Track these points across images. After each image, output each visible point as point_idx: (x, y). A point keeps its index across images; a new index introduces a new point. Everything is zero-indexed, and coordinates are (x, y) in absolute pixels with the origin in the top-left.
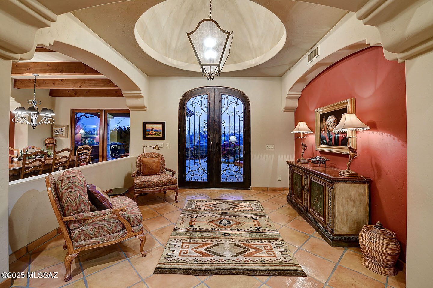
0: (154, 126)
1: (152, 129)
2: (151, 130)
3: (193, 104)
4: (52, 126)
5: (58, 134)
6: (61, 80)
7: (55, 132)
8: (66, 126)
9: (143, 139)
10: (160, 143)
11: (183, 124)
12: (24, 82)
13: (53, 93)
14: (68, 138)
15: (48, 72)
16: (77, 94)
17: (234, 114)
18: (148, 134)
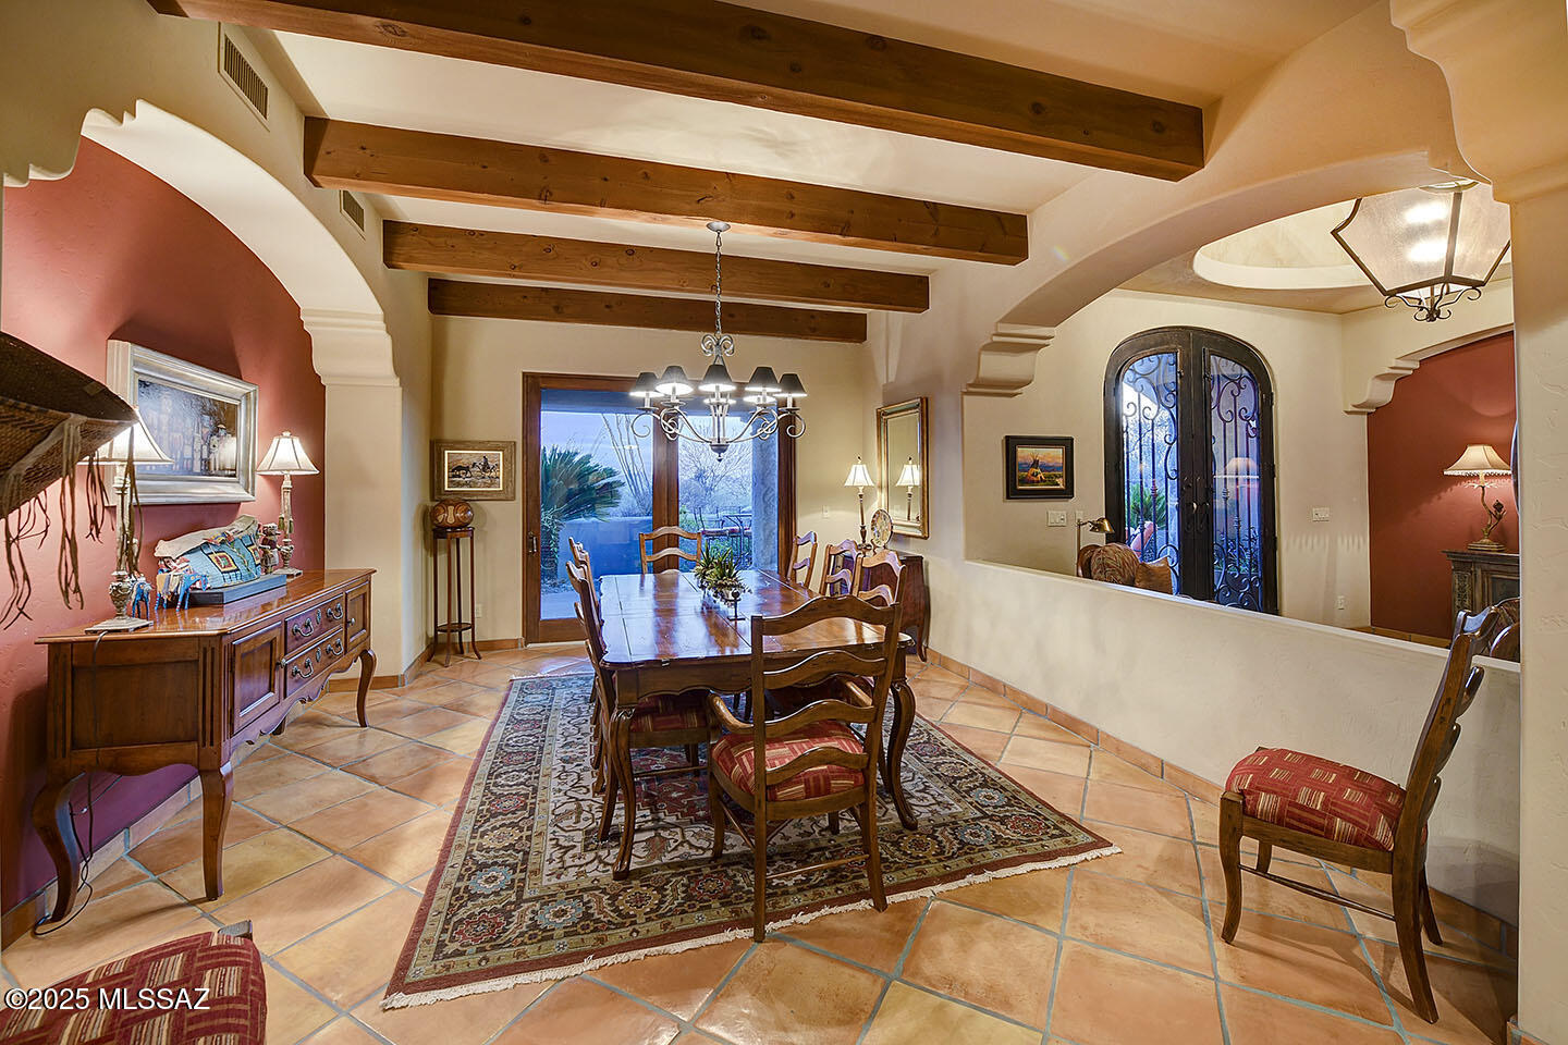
1: (1036, 463)
2: (1031, 467)
3: (1134, 381)
4: (436, 448)
5: (466, 484)
6: (630, 251)
7: (454, 476)
8: (506, 447)
9: (1008, 498)
10: (1055, 510)
11: (1114, 446)
12: (442, 240)
13: (443, 298)
14: (513, 499)
15: (788, 221)
16: (565, 310)
17: (1234, 416)
18: (1024, 481)
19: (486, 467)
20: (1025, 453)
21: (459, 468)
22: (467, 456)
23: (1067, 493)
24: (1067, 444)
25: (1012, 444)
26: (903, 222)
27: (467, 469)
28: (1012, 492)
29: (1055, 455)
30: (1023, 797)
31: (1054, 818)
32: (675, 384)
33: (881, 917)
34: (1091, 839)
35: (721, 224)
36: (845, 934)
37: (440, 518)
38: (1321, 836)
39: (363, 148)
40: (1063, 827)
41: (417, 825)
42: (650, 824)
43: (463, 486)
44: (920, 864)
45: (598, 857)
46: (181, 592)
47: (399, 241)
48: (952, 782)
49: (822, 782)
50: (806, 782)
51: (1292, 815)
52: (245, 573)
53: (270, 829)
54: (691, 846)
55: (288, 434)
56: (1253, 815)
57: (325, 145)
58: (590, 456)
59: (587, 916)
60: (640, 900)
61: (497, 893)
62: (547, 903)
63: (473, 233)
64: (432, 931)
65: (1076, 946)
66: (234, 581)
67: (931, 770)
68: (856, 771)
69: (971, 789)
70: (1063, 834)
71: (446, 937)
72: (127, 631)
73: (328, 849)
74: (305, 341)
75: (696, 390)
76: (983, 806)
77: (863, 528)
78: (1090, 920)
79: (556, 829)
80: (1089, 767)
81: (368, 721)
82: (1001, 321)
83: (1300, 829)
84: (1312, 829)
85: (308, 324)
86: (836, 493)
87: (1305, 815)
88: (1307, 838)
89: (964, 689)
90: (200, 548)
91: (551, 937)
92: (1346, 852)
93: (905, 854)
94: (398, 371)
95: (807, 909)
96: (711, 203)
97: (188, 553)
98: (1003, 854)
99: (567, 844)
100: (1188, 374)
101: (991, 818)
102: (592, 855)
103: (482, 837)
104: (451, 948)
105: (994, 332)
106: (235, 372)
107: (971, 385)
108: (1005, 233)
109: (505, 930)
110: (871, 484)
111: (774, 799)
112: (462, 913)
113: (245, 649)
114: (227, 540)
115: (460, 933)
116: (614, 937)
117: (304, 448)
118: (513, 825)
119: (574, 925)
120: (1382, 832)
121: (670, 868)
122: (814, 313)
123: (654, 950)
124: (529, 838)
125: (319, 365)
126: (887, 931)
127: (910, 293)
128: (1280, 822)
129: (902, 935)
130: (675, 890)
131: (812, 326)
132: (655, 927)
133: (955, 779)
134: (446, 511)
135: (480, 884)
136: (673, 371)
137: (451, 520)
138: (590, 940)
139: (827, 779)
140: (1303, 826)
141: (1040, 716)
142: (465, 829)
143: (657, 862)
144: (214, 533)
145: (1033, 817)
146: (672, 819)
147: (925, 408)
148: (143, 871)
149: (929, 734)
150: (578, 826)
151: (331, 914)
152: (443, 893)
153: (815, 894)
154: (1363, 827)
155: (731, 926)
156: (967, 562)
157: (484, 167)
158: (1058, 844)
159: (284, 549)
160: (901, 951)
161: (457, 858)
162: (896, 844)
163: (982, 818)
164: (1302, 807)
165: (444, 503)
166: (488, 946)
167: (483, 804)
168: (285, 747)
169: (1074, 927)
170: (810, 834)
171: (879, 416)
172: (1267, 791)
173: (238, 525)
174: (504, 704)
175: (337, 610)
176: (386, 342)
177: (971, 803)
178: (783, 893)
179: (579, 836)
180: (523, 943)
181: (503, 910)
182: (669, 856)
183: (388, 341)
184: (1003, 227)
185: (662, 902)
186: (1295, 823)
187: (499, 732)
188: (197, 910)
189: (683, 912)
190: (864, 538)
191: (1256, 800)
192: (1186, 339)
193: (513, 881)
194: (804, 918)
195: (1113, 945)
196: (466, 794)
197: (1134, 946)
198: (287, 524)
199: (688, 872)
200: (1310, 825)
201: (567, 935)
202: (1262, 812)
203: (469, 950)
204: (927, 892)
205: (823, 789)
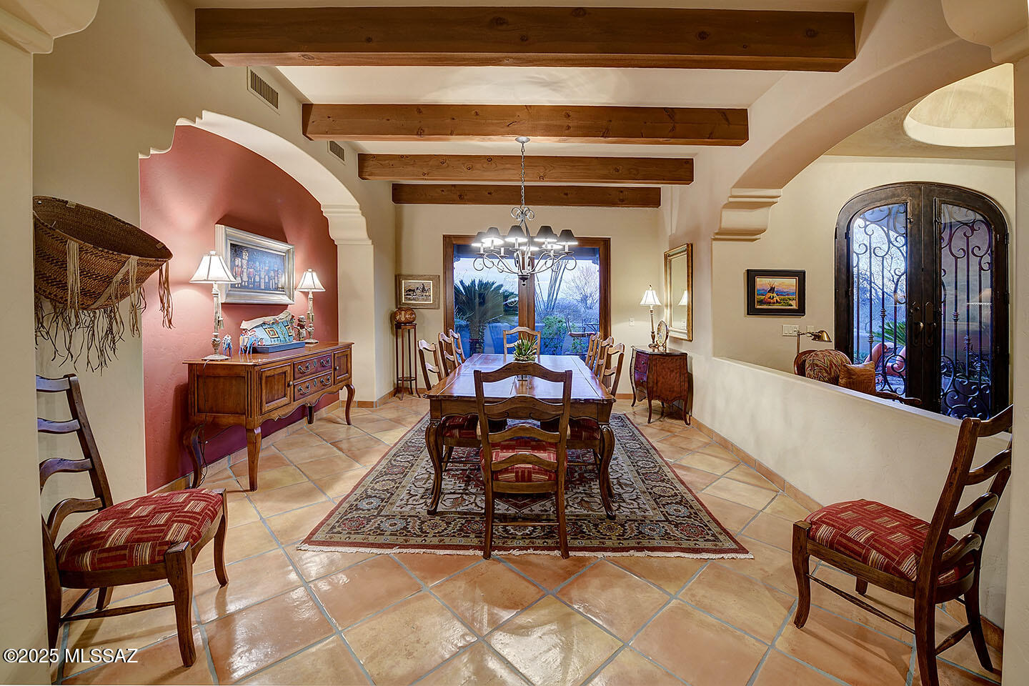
0: (777, 282)
1: (772, 290)
2: (769, 292)
3: (866, 226)
4: (398, 279)
5: (414, 299)
6: (490, 159)
7: (407, 295)
8: (436, 278)
9: (748, 314)
10: (789, 325)
11: (844, 277)
12: (387, 162)
13: (401, 194)
14: (439, 308)
15: (567, 131)
16: (465, 197)
17: (967, 253)
18: (761, 302)
19: (423, 290)
20: (761, 282)
21: (410, 290)
22: (414, 283)
23: (801, 311)
24: (800, 276)
25: (751, 275)
26: (648, 123)
27: (414, 291)
28: (752, 310)
29: (791, 283)
30: (702, 514)
31: (715, 529)
32: (493, 238)
33: (564, 562)
34: (735, 546)
35: (524, 139)
36: (536, 565)
37: (398, 318)
38: (859, 561)
39: (329, 117)
40: (719, 536)
41: (350, 473)
42: (461, 491)
43: (411, 300)
44: (605, 539)
45: (425, 502)
46: (248, 346)
47: (366, 164)
48: (657, 498)
49: (526, 474)
50: (517, 472)
51: (840, 543)
52: (283, 339)
53: (288, 465)
54: (476, 505)
55: (311, 270)
56: (813, 539)
57: (312, 118)
58: (502, 286)
59: (405, 528)
60: (435, 526)
61: (369, 510)
62: (389, 519)
63: (402, 156)
64: (332, 521)
65: (679, 604)
66: (277, 343)
67: (648, 489)
68: (550, 472)
69: (668, 503)
70: (717, 539)
71: (337, 524)
72: (217, 361)
73: (308, 477)
74: (325, 221)
75: (505, 242)
76: (669, 515)
77: (653, 333)
78: (700, 592)
79: (413, 485)
80: (769, 503)
81: (352, 422)
82: (733, 187)
83: (845, 554)
84: (853, 555)
85: (326, 212)
86: (636, 310)
87: (850, 544)
88: (850, 562)
89: (707, 444)
90: (261, 325)
91: (383, 534)
92: (878, 577)
93: (599, 532)
94: (370, 236)
95: (521, 549)
96: (515, 126)
97: (255, 327)
98: (663, 543)
99: (414, 494)
100: (919, 220)
101: (670, 522)
102: (424, 500)
103: (376, 483)
104: (338, 529)
105: (729, 195)
106: (285, 240)
107: (717, 234)
108: (729, 124)
109: (364, 527)
110: (658, 303)
111: (497, 479)
112: (349, 516)
113: (268, 373)
114: (276, 322)
115: (344, 524)
116: (413, 541)
117: (318, 277)
118: (393, 480)
119: (397, 531)
120: (908, 565)
121: (459, 514)
122: (622, 189)
123: (429, 551)
124: (397, 488)
125: (333, 234)
126: (563, 569)
127: (682, 171)
128: (831, 547)
129: (570, 574)
130: (455, 525)
131: (621, 198)
132: (435, 541)
133: (660, 496)
134: (401, 314)
135: (364, 505)
136: (493, 230)
137: (403, 319)
138: (401, 540)
139: (530, 473)
140: (848, 552)
141: (752, 467)
142: (370, 478)
143: (454, 510)
144: (269, 319)
145: (700, 526)
146: (474, 491)
147: (690, 251)
148: (232, 475)
149: (660, 468)
150: (424, 486)
151: (296, 506)
152: (346, 505)
153: (530, 543)
154: (893, 560)
155: (475, 548)
156: (714, 358)
157: (388, 120)
158: (709, 545)
159: (309, 329)
160: (563, 582)
161: (359, 491)
162: (596, 526)
163: (664, 521)
164: (850, 539)
165: (400, 309)
166: (353, 532)
167: (384, 468)
168: (311, 430)
169: (687, 594)
170: (547, 511)
171: (666, 257)
172: (828, 524)
173: (282, 316)
174: (419, 422)
175: (328, 362)
176: (362, 221)
177: (662, 512)
178: (513, 538)
179: (422, 491)
180: (369, 534)
181: (367, 519)
182: (461, 508)
183: (363, 220)
184: (727, 120)
185: (446, 529)
186: (842, 549)
187: (409, 435)
188: (245, 494)
189: (454, 536)
190: (653, 340)
191: (817, 529)
192: (918, 192)
193: (379, 506)
194: (516, 552)
195: (707, 610)
196: (379, 462)
197: (723, 614)
198: (311, 317)
199: (467, 518)
200: (852, 552)
201: (391, 535)
202: (819, 538)
203: (344, 532)
204: (600, 555)
205: (526, 479)
